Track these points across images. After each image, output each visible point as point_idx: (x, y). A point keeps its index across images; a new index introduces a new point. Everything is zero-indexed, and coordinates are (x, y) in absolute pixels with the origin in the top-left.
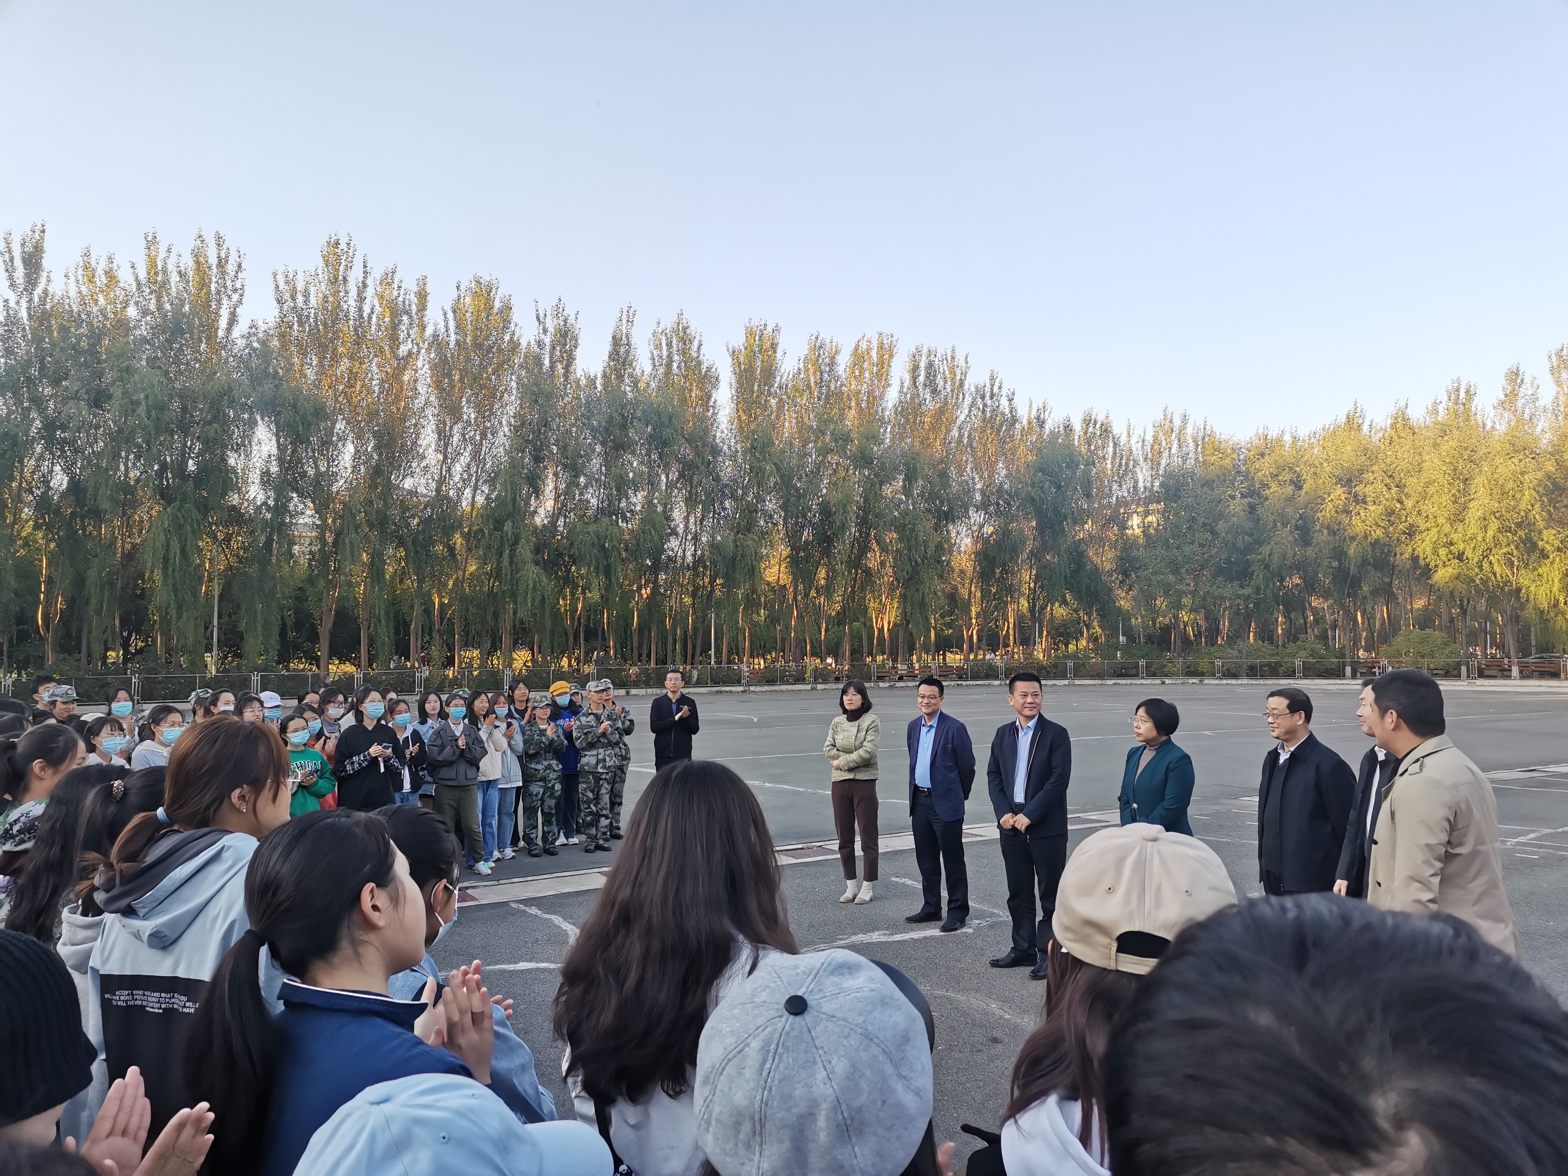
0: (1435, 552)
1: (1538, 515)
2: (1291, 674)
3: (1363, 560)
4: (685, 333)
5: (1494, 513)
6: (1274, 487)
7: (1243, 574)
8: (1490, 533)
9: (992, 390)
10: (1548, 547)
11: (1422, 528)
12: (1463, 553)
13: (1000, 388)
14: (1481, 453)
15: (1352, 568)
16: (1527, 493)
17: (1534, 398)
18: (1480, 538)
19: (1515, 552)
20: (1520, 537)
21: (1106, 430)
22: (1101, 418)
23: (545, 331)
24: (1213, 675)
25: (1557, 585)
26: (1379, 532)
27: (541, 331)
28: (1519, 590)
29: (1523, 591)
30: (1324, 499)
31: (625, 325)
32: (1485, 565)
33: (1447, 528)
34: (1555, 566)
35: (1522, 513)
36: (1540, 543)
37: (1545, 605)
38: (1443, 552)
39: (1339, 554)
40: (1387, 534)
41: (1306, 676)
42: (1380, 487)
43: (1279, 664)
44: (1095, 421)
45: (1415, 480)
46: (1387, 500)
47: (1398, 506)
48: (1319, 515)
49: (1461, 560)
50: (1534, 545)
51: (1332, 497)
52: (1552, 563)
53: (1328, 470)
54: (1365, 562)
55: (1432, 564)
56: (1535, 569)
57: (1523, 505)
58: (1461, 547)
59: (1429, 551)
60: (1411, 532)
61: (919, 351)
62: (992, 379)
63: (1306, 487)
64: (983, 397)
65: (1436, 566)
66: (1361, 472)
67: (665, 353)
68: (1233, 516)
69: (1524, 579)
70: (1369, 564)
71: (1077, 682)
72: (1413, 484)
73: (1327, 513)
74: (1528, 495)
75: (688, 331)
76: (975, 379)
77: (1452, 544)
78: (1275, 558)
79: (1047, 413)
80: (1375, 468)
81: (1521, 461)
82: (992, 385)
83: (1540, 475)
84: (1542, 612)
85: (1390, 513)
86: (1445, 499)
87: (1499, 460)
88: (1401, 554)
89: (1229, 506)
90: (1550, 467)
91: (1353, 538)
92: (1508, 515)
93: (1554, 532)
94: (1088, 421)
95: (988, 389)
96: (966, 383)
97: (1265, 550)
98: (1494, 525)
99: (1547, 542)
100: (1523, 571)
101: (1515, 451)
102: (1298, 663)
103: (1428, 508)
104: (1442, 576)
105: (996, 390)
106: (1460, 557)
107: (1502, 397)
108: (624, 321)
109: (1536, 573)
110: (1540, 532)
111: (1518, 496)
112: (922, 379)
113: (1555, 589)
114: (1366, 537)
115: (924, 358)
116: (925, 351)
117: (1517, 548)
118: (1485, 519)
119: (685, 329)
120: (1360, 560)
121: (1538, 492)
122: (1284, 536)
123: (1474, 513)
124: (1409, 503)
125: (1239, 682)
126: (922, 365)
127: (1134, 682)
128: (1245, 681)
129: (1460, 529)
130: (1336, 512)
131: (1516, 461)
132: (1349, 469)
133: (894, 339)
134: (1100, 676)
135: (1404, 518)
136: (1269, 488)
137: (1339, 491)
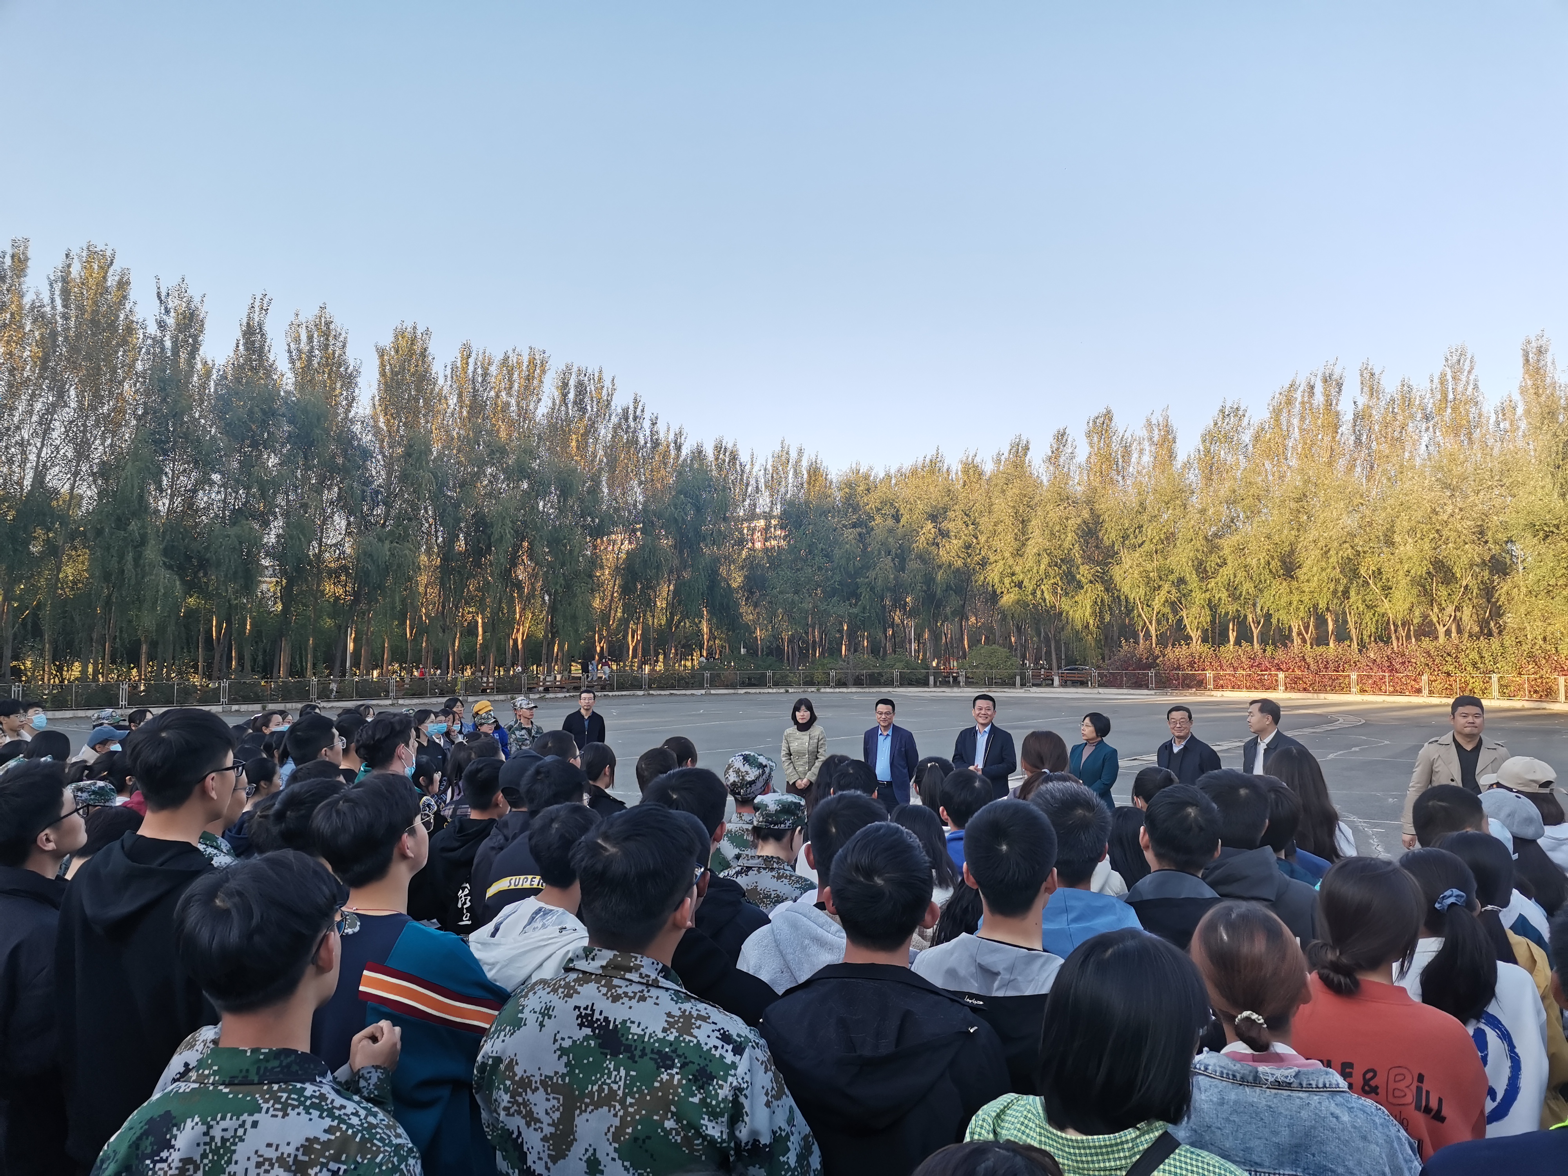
0: (1001, 581)
1: (1077, 553)
2: (890, 683)
3: (947, 586)
4: (328, 328)
5: (1046, 550)
6: (878, 520)
7: (853, 594)
8: (1043, 567)
9: (635, 412)
10: (1083, 579)
11: (992, 560)
12: (1022, 582)
13: (643, 411)
14: (1036, 500)
15: (939, 591)
16: (1069, 535)
17: (1072, 456)
18: (1035, 571)
19: (1060, 583)
20: (1064, 571)
21: (734, 458)
22: (730, 446)
23: (167, 311)
24: (827, 684)
25: (1088, 611)
26: (960, 563)
27: (163, 312)
28: (1061, 614)
29: (1064, 614)
30: (918, 533)
31: (257, 313)
32: (1039, 593)
33: (1011, 561)
34: (1088, 595)
35: (1066, 551)
36: (1078, 576)
37: (1079, 627)
38: (1007, 581)
39: (929, 580)
40: (965, 564)
41: (902, 685)
42: (960, 523)
43: (880, 674)
44: (725, 448)
45: (987, 520)
46: (966, 535)
47: (975, 541)
48: (914, 545)
49: (1020, 588)
50: (1074, 577)
51: (924, 530)
52: (1086, 592)
53: (921, 507)
54: (948, 587)
55: (999, 591)
56: (1073, 597)
57: (1066, 545)
58: (1021, 578)
59: (996, 580)
60: (984, 563)
61: (569, 368)
62: (636, 401)
63: (903, 521)
64: (627, 420)
65: (1002, 593)
66: (945, 510)
67: (305, 348)
68: (847, 543)
69: (1065, 604)
70: (951, 589)
71: (713, 692)
72: (985, 522)
73: (921, 542)
74: (1071, 536)
75: (332, 326)
76: (620, 402)
77: (1013, 574)
78: (880, 582)
79: (683, 437)
80: (956, 507)
81: (1065, 508)
82: (636, 408)
83: (1079, 521)
84: (1077, 632)
85: (968, 546)
86: (1010, 537)
87: (1049, 507)
88: (976, 582)
89: (843, 534)
90: (1086, 514)
91: (940, 567)
92: (1055, 552)
93: (1088, 567)
94: (719, 448)
95: (631, 411)
96: (612, 404)
97: (872, 574)
98: (1045, 560)
99: (1083, 575)
100: (1063, 599)
101: (1061, 500)
102: (896, 673)
103: (997, 544)
104: (1008, 599)
105: (638, 413)
106: (1020, 585)
107: (1050, 454)
108: (257, 309)
109: (1073, 600)
110: (1078, 568)
111: (1063, 537)
112: (571, 396)
113: (1087, 614)
114: (950, 566)
115: (574, 376)
116: (575, 370)
117: (1061, 579)
118: (1039, 555)
119: (328, 324)
120: (945, 586)
121: (1077, 534)
122: (887, 562)
123: (1031, 549)
124: (982, 539)
125: (849, 690)
126: (572, 383)
127: (762, 691)
128: (854, 690)
129: (1021, 563)
130: (927, 544)
131: (1061, 508)
132: (936, 507)
133: (546, 355)
134: (733, 686)
135: (978, 551)
136: (874, 520)
137: (929, 525)
